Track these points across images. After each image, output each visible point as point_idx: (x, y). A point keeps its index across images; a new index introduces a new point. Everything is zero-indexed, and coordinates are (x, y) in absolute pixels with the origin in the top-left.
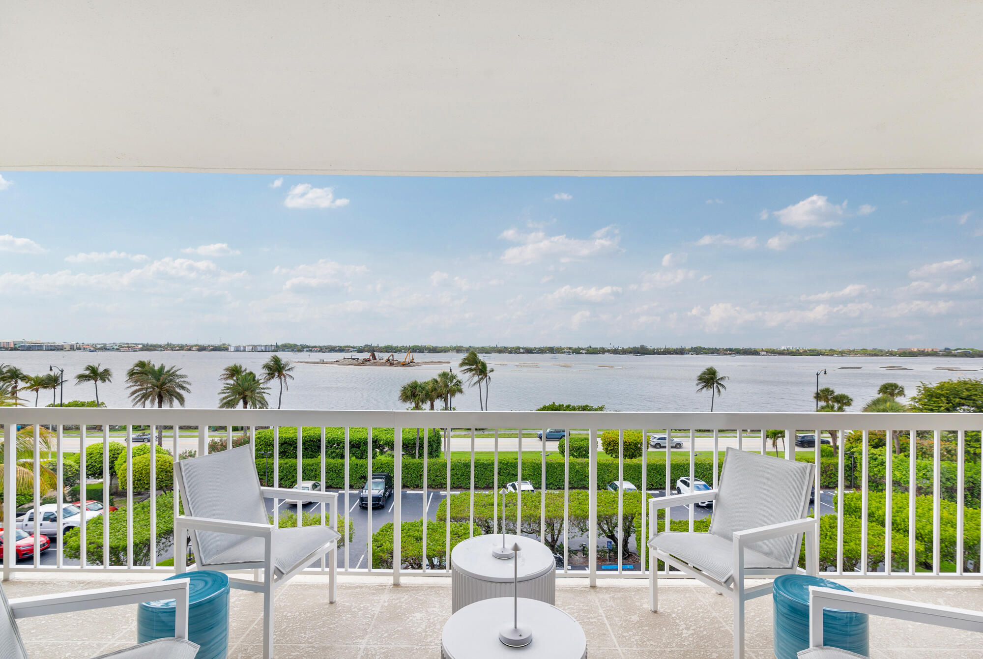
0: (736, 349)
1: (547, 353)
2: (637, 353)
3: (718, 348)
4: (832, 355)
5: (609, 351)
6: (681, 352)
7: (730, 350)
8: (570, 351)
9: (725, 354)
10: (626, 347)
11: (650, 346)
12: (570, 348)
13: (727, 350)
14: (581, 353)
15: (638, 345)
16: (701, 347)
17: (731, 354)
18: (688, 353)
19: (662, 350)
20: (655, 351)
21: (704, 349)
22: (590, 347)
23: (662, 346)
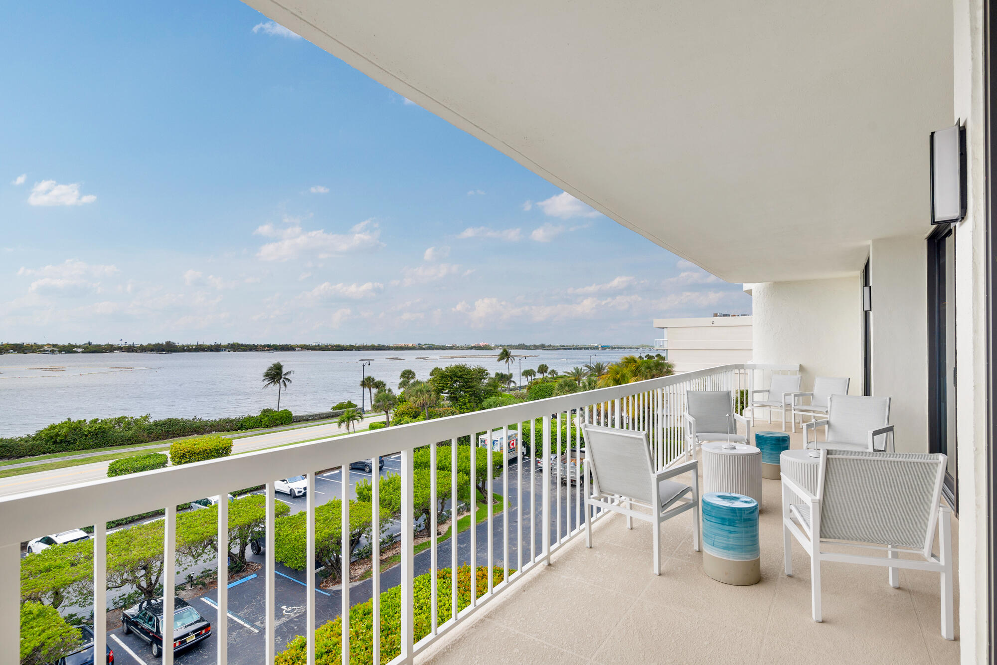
0: (274, 345)
1: (9, 353)
2: (161, 351)
3: (256, 344)
4: (352, 350)
5: (120, 349)
6: (217, 348)
7: (269, 346)
8: (55, 349)
9: (263, 350)
10: (145, 344)
11: (179, 341)
12: (54, 346)
13: (265, 346)
14: (76, 352)
15: (163, 341)
16: (238, 344)
17: (269, 350)
18: (225, 350)
19: (194, 347)
20: (186, 348)
21: (242, 345)
22: (90, 344)
23: (193, 342)
